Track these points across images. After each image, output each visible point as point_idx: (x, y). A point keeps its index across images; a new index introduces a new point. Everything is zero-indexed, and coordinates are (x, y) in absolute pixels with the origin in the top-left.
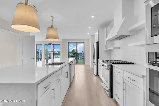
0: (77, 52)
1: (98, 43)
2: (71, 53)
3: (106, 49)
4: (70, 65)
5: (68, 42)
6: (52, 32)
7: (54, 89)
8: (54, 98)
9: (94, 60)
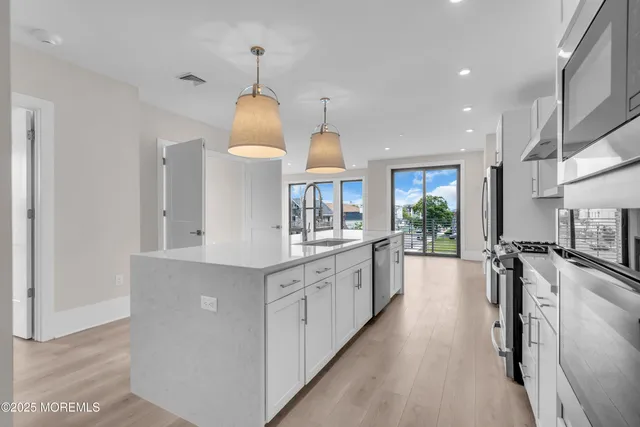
0: (444, 205)
1: (499, 172)
2: (415, 211)
3: (535, 195)
4: (374, 250)
5: (393, 171)
6: (324, 148)
7: (305, 299)
8: (306, 320)
9: (486, 239)
